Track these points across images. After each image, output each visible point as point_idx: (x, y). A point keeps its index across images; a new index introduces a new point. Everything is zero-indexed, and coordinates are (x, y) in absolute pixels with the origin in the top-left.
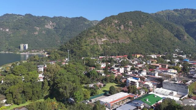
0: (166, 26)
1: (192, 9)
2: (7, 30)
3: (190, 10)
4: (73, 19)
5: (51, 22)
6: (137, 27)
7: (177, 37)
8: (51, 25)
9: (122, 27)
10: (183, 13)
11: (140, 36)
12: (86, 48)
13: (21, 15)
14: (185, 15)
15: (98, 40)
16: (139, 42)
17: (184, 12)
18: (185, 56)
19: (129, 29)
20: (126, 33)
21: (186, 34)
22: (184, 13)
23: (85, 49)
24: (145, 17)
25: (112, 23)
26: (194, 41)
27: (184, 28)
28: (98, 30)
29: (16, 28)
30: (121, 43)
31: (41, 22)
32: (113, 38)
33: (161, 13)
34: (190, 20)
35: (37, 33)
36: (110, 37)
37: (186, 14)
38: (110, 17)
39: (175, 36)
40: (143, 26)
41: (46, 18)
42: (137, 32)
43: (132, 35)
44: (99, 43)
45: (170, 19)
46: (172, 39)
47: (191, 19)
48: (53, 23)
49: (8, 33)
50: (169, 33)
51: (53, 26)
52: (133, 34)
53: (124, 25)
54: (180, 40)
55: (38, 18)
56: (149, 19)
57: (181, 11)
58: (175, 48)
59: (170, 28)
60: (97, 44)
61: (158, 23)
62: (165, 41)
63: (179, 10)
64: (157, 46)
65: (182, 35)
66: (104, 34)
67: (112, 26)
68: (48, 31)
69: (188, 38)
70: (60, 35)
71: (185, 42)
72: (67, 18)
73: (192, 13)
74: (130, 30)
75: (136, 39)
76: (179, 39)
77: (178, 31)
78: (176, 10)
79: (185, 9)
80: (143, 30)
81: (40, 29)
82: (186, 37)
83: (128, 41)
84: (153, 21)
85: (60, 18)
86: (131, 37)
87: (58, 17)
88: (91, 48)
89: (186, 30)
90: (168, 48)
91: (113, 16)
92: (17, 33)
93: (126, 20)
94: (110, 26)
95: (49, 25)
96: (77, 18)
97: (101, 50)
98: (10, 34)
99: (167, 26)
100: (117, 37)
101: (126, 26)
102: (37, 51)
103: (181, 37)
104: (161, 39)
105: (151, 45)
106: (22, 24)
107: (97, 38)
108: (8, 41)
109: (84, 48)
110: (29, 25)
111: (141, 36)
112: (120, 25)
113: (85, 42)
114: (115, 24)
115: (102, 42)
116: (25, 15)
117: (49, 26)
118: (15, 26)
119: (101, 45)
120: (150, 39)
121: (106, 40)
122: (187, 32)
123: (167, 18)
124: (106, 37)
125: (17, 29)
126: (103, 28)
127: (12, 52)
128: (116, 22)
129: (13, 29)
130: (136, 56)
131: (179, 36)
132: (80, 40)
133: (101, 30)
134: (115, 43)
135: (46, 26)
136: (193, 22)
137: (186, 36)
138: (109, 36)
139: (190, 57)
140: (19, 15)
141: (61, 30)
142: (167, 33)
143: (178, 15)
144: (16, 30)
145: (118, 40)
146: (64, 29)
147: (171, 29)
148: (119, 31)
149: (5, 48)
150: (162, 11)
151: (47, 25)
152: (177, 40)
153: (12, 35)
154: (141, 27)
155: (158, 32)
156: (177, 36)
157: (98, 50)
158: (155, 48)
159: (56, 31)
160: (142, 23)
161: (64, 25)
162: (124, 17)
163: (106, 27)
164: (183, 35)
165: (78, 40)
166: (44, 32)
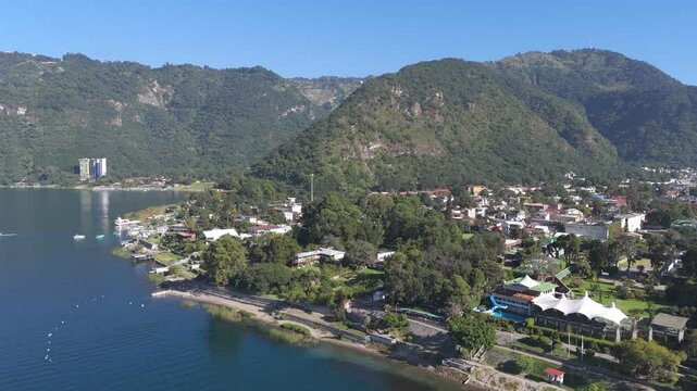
0: (536, 104)
1: (607, 51)
2: (22, 111)
3: (600, 53)
4: (231, 75)
5: (155, 82)
6: (456, 110)
7: (566, 138)
8: (157, 95)
9: (417, 110)
10: (580, 62)
11: (467, 136)
12: (334, 170)
13: (49, 59)
14: (585, 69)
15: (361, 147)
16: (467, 152)
17: (585, 59)
18: (592, 190)
19: (436, 116)
20: (430, 126)
21: (592, 129)
22: (584, 64)
23: (331, 172)
24: (474, 76)
25: (389, 98)
26: (614, 148)
27: (584, 111)
28: (356, 120)
29: (50, 104)
30: (420, 157)
31: (122, 83)
32: (399, 142)
33: (515, 61)
34: (601, 87)
35: (118, 122)
36: (390, 139)
37: (589, 68)
38: (379, 78)
39: (561, 134)
40: (472, 106)
41: (139, 70)
42: (457, 123)
43: (446, 133)
44: (364, 157)
45: (542, 82)
46: (555, 145)
47: (603, 82)
48: (162, 86)
49: (25, 121)
50: (544, 125)
51: (165, 96)
52: (447, 128)
53: (420, 102)
54: (575, 146)
55: (113, 71)
56: (487, 85)
57: (574, 55)
58: (564, 171)
59: (545, 110)
60: (360, 159)
61: (513, 97)
62: (536, 151)
63: (567, 53)
64: (516, 163)
65: (580, 132)
66: (373, 130)
67: (391, 106)
68: (151, 113)
69: (596, 140)
70: (193, 127)
71: (589, 153)
72: (208, 71)
73: (607, 65)
74: (438, 118)
75: (457, 143)
76: (572, 145)
77: (569, 120)
78: (559, 54)
79: (586, 51)
80: (473, 117)
81: (125, 109)
82: (590, 139)
83: (438, 151)
84: (499, 91)
85: (187, 70)
86: (444, 137)
87: (179, 66)
88: (345, 169)
89: (589, 118)
90: (546, 170)
91: (388, 74)
92: (57, 122)
93: (425, 88)
94: (384, 107)
95: (151, 94)
96: (243, 70)
97: (372, 174)
98: (31, 125)
99: (538, 106)
100: (407, 138)
101: (428, 107)
102: (146, 182)
103: (576, 139)
104: (526, 145)
105: (500, 160)
106: (70, 91)
107: (356, 142)
108: (30, 150)
109: (328, 169)
110: (90, 95)
111: (469, 135)
112: (410, 105)
113: (328, 154)
114: (398, 99)
115: (370, 152)
116: (64, 57)
117: (151, 98)
118: (47, 98)
119: (370, 162)
120: (496, 145)
121: (381, 148)
122: (594, 122)
123: (535, 78)
124: (380, 137)
125: (54, 108)
126: (369, 114)
127: (53, 183)
128: (399, 92)
129: (39, 107)
130: (472, 190)
131: (570, 134)
132: (311, 148)
133: (365, 118)
134: (405, 155)
135: (142, 99)
136: (610, 93)
137: (592, 136)
138: (388, 137)
139: (606, 191)
140: (40, 58)
141: (193, 112)
142: (540, 128)
143: (567, 70)
144: (50, 111)
145: (411, 146)
146: (204, 108)
147: (550, 115)
148: (411, 120)
149: (26, 172)
150: (518, 55)
151: (144, 93)
152: (566, 147)
153: (40, 129)
154: (467, 107)
155: (515, 123)
156: (565, 135)
157: (363, 176)
158: (511, 169)
159: (178, 115)
160: (470, 97)
161: (204, 95)
162: (420, 78)
163: (375, 110)
164: (583, 134)
165: (306, 148)
166: (138, 118)
